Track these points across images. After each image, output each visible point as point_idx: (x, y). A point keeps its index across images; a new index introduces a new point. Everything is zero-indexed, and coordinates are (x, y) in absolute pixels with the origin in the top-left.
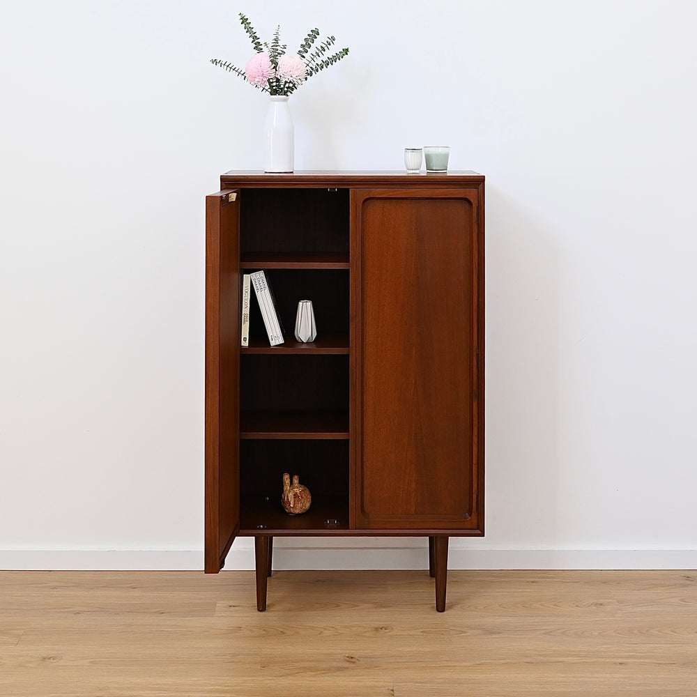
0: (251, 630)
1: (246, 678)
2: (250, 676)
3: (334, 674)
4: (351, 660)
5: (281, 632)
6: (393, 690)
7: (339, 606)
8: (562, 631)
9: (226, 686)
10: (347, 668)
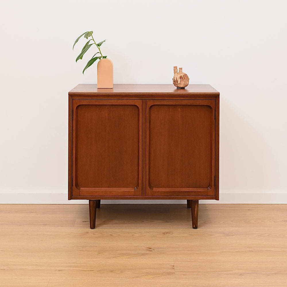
0: (94, 234)
1: (89, 259)
2: (92, 258)
3: (139, 257)
4: (150, 249)
5: (111, 235)
6: (173, 266)
7: (143, 221)
8: (268, 234)
9: (77, 264)
10: (147, 254)
